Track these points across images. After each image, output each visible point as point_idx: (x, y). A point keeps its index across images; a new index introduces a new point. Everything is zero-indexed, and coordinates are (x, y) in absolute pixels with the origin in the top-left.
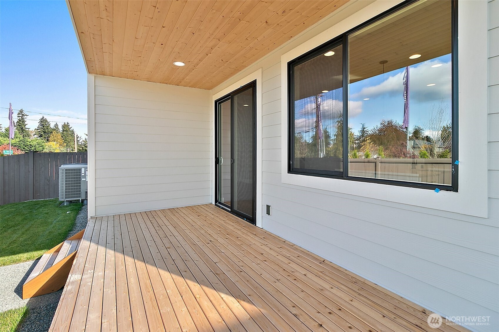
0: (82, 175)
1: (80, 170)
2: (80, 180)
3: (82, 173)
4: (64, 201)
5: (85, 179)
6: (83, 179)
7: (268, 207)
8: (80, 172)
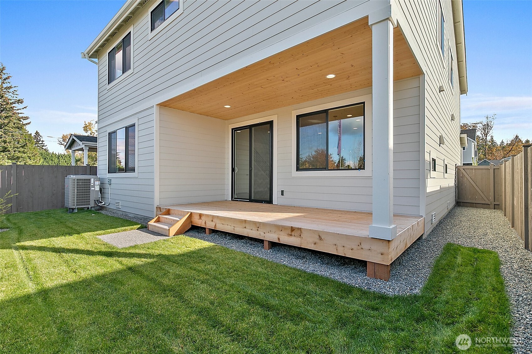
0: (92, 184)
1: (90, 180)
2: (90, 190)
3: (92, 183)
4: (75, 208)
5: (94, 189)
6: (92, 189)
7: (282, 192)
8: (90, 182)
